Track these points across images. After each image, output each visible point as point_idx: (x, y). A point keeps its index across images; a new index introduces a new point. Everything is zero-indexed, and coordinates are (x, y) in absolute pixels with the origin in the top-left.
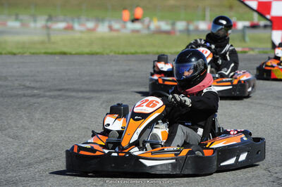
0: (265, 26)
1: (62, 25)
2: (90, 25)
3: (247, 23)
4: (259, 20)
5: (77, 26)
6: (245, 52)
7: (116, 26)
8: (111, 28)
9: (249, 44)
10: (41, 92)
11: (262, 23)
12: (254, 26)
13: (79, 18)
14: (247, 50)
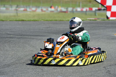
0: (104, 10)
1: (22, 9)
2: (34, 9)
3: (97, 8)
4: (101, 7)
5: (28, 9)
6: (96, 20)
7: (44, 9)
8: (42, 10)
9: (97, 17)
10: (14, 36)
11: (103, 8)
12: (99, 10)
13: (29, 6)
14: (97, 19)
